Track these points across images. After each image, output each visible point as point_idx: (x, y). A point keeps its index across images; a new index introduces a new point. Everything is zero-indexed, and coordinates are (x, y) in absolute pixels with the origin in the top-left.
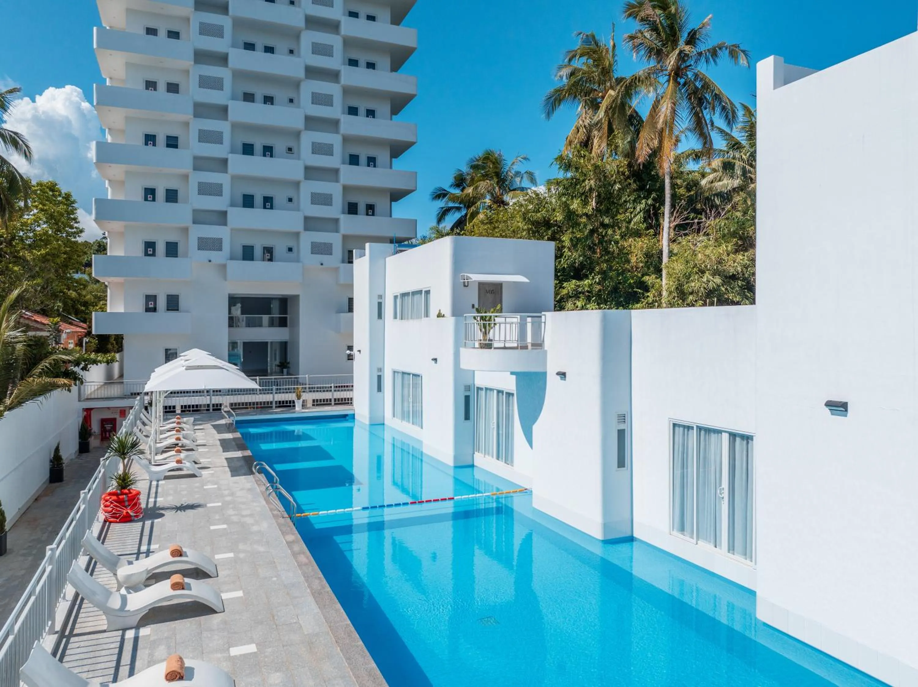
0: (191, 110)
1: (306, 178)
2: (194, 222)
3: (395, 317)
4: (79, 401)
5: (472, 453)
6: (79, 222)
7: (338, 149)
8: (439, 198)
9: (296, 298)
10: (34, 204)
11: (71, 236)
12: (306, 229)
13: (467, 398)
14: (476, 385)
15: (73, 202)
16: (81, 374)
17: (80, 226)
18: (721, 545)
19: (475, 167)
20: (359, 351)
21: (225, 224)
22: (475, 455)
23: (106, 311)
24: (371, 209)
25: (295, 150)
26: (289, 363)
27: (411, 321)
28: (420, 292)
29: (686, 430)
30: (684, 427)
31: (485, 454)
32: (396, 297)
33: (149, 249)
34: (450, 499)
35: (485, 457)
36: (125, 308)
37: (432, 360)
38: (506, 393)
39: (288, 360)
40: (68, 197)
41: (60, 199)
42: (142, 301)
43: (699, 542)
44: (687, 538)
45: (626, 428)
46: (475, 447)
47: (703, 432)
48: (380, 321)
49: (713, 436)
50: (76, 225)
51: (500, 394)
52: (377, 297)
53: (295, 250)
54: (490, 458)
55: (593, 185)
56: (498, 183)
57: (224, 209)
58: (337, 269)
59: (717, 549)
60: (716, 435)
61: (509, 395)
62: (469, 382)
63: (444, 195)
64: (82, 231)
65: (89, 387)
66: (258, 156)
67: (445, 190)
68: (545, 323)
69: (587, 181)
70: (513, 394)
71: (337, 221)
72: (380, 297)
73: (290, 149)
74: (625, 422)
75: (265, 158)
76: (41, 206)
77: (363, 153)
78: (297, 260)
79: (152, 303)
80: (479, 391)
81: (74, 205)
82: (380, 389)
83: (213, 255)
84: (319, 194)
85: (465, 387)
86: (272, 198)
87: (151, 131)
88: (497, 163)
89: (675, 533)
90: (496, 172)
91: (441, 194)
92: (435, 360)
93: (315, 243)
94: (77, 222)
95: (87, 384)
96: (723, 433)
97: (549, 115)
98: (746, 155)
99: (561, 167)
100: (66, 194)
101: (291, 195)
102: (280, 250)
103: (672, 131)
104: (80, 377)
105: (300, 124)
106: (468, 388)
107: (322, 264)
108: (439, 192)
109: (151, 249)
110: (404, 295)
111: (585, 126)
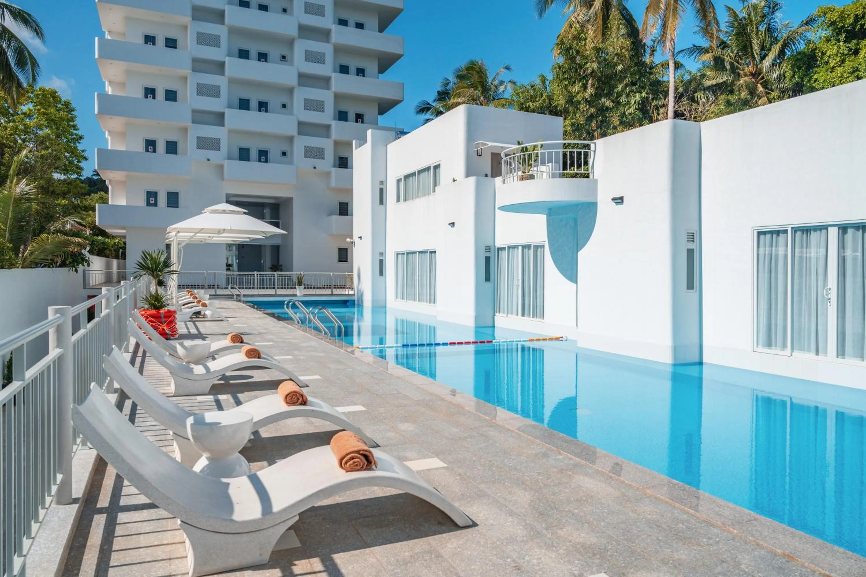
0: (189, 11)
1: (300, 84)
2: (193, 122)
3: (398, 200)
4: (84, 288)
5: (492, 314)
6: (78, 129)
7: (329, 58)
8: (423, 112)
9: (289, 201)
10: (36, 108)
11: (71, 142)
12: (300, 133)
13: (488, 259)
14: (497, 246)
15: (73, 110)
16: (88, 256)
17: (80, 133)
18: (826, 353)
19: (460, 77)
20: (361, 238)
21: (222, 124)
22: (495, 317)
23: (108, 203)
24: (360, 118)
25: (288, 58)
26: (281, 266)
27: (417, 201)
28: (428, 169)
29: (775, 236)
30: (772, 233)
31: (508, 313)
32: (399, 181)
33: (150, 147)
34: (488, 342)
35: (507, 316)
36: (127, 203)
37: (449, 224)
38: (535, 246)
39: (281, 263)
40: (67, 104)
41: (60, 106)
42: (144, 197)
43: (793, 353)
44: (779, 352)
45: (695, 249)
46: (495, 309)
47: (799, 234)
48: (382, 206)
49: (814, 236)
50: (75, 132)
51: (526, 250)
52: (379, 183)
53: (288, 154)
54: (514, 316)
55: (595, 67)
56: (482, 93)
57: (222, 110)
58: (328, 174)
59: (821, 357)
60: (818, 232)
61: (539, 247)
62: (490, 243)
63: (428, 109)
64: (81, 138)
65: (94, 275)
66: (254, 60)
67: (429, 104)
68: (595, 151)
69: (588, 65)
70: (543, 246)
71: (328, 127)
72: (382, 183)
73: (284, 57)
74: (693, 241)
75: (259, 62)
76: (42, 110)
77: (353, 64)
78: (291, 163)
79: (153, 199)
80: (500, 251)
81: (73, 113)
82: (381, 273)
83: (211, 154)
84: (312, 100)
85: (486, 247)
86: (266, 103)
87: (151, 32)
88: (482, 72)
89: (760, 349)
90: (481, 82)
91: (426, 107)
92: (453, 224)
93: (309, 147)
94: (76, 130)
95: (91, 272)
96: (829, 228)
97: (541, 13)
98: (733, 53)
99: (561, 53)
100: (65, 102)
101: (284, 101)
102: (274, 153)
103: (676, 11)
104: (87, 258)
105: (294, 32)
106: (488, 249)
107: (315, 168)
108: (423, 107)
109: (152, 147)
110: (407, 177)
111: (578, 22)
